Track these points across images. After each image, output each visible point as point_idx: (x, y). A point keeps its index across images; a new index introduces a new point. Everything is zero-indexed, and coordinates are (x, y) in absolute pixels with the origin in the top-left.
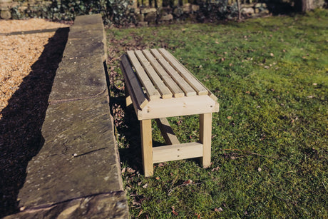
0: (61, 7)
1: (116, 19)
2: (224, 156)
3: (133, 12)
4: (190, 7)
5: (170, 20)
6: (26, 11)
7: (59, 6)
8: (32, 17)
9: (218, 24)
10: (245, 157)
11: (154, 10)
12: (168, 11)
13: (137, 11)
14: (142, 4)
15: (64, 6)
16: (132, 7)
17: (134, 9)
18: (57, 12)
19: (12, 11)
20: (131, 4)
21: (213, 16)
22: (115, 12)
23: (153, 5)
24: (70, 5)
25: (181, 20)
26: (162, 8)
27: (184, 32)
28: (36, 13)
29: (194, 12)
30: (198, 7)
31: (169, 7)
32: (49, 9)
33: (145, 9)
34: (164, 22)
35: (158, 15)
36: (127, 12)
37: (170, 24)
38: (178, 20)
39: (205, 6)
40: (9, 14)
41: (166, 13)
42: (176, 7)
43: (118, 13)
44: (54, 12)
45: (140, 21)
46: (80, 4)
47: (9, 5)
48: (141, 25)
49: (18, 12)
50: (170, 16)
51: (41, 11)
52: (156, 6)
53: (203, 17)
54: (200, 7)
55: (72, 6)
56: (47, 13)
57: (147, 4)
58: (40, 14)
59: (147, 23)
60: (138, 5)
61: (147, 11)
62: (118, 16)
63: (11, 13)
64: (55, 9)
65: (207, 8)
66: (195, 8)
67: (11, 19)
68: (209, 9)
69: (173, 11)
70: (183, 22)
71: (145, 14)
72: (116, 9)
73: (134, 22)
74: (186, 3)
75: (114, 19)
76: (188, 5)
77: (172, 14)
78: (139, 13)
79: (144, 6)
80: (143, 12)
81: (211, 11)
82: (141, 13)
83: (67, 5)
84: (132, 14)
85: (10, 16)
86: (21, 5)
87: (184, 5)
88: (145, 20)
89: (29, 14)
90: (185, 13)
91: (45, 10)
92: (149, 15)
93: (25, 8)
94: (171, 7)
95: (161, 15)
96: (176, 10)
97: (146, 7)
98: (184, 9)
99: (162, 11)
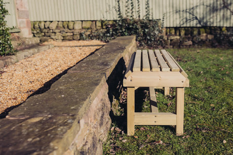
0: (112, 33)
1: (149, 42)
2: (196, 129)
3: (162, 38)
4: (207, 36)
5: (190, 45)
6: (89, 35)
7: (111, 33)
8: (92, 39)
9: (228, 49)
10: (214, 132)
11: (178, 37)
12: (189, 39)
13: (165, 38)
14: (170, 33)
15: (114, 32)
16: (162, 35)
17: (163, 36)
18: (109, 36)
19: (81, 35)
20: (161, 33)
21: (225, 44)
22: (148, 38)
23: (178, 34)
24: (118, 32)
25: (198, 45)
26: (184, 36)
27: (198, 52)
28: (95, 36)
29: (209, 40)
30: (213, 36)
31: (189, 36)
32: (104, 34)
33: (171, 37)
34: (185, 46)
35: (180, 41)
36: (158, 38)
37: (190, 48)
38: (196, 45)
39: (218, 36)
40: (79, 36)
41: (187, 40)
42: (195, 36)
43: (151, 38)
44: (107, 36)
45: (167, 45)
46: (125, 31)
47: (79, 31)
48: (167, 48)
49: (84, 36)
50: (190, 42)
51: (99, 35)
52: (180, 35)
53: (217, 44)
54: (214, 37)
55: (120, 32)
56: (102, 37)
57: (173, 33)
58: (98, 37)
59: (172, 46)
60: (166, 34)
61: (172, 38)
62: (151, 41)
63: (80, 36)
64: (108, 35)
65: (220, 37)
66: (210, 37)
67: (79, 40)
68: (222, 38)
69: (193, 38)
70: (200, 47)
71: (171, 40)
72: (150, 35)
73: (162, 46)
74: (203, 33)
75: (147, 43)
76: (205, 34)
77: (192, 41)
78: (166, 39)
79: (171, 34)
80: (169, 38)
81: (223, 39)
82: (168, 39)
83: (116, 32)
84: (161, 39)
85: (79, 39)
86: (87, 31)
87: (202, 34)
88: (170, 45)
89: (91, 37)
90: (202, 40)
91: (102, 35)
92: (174, 41)
93: (89, 33)
94: (191, 35)
95: (183, 41)
96: (195, 38)
97: (172, 35)
98: (202, 38)
99: (184, 38)
